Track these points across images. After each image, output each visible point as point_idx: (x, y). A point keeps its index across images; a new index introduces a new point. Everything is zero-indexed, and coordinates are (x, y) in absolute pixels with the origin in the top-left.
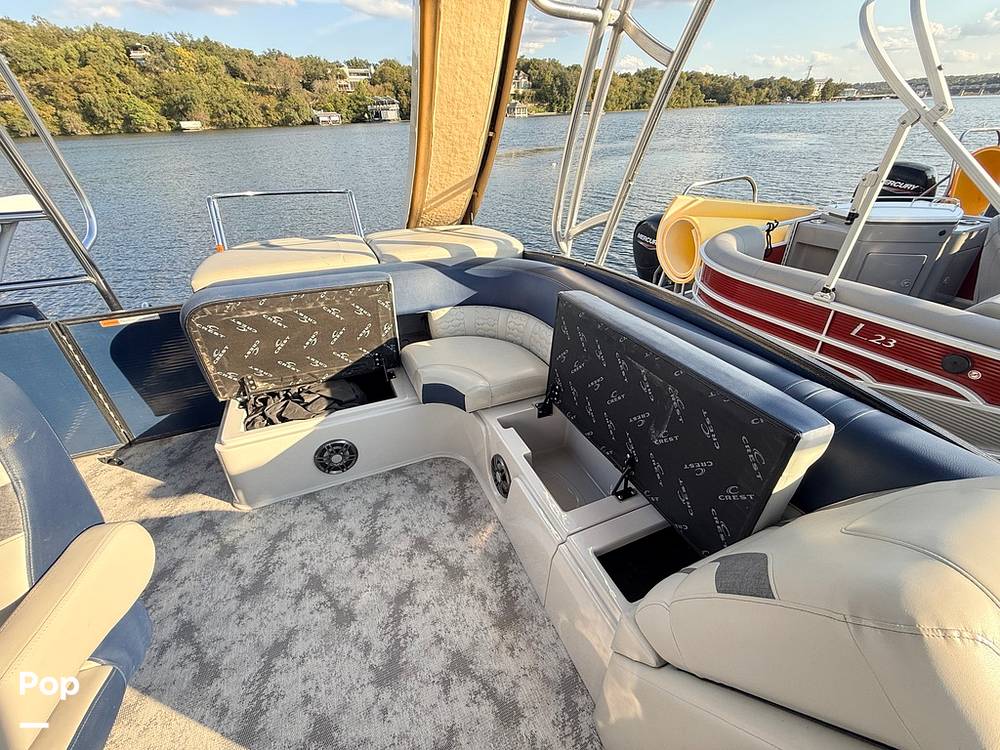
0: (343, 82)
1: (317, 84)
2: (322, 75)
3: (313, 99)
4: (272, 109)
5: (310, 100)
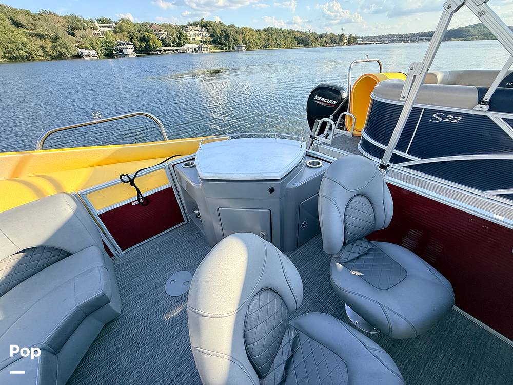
0: (96, 32)
1: (78, 33)
2: (80, 26)
3: (77, 42)
4: (49, 47)
5: (74, 42)
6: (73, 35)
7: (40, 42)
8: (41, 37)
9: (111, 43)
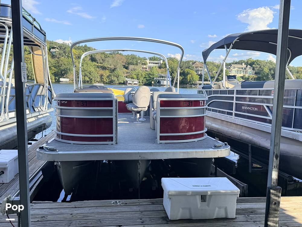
0: (145, 66)
1: (131, 67)
2: (135, 62)
3: (127, 73)
4: (106, 76)
5: (125, 73)
6: (127, 68)
7: (102, 72)
8: (104, 68)
9: (153, 75)
